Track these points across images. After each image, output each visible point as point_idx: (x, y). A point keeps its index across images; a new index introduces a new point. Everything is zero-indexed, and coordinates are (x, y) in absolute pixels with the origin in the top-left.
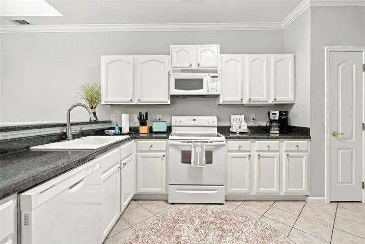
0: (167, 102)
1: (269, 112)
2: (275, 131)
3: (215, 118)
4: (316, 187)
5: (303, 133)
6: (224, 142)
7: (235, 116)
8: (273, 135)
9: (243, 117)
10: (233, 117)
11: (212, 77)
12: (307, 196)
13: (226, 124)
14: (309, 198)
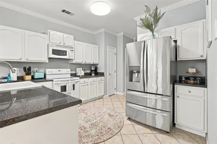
0: (46, 61)
1: (91, 67)
2: (93, 75)
3: (69, 70)
4: (105, 93)
5: (102, 74)
6: (79, 80)
7: (79, 68)
8: (93, 76)
9: (81, 69)
10: (77, 69)
11: (71, 50)
12: (103, 96)
13: (74, 72)
14: (104, 96)
